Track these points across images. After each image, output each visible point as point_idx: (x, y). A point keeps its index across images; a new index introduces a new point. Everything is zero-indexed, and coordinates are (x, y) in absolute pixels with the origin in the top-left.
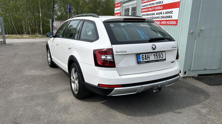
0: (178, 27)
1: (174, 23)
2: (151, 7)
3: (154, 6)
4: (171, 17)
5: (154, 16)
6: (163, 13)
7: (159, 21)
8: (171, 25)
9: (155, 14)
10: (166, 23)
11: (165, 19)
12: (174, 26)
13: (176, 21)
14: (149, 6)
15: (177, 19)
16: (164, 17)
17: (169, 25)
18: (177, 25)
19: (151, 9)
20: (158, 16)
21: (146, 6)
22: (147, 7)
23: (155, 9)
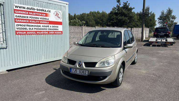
0: (64, 35)
1: (60, 33)
2: (34, 20)
3: (38, 19)
4: (57, 29)
5: (40, 28)
6: (50, 26)
7: (46, 31)
8: (58, 34)
9: (41, 26)
10: (54, 33)
11: (53, 30)
12: (61, 35)
13: (62, 32)
14: (31, 19)
15: (62, 31)
16: (52, 29)
17: (57, 34)
18: (62, 34)
19: (33, 22)
20: (45, 28)
21: (24, 17)
22: (27, 19)
23: (39, 22)
